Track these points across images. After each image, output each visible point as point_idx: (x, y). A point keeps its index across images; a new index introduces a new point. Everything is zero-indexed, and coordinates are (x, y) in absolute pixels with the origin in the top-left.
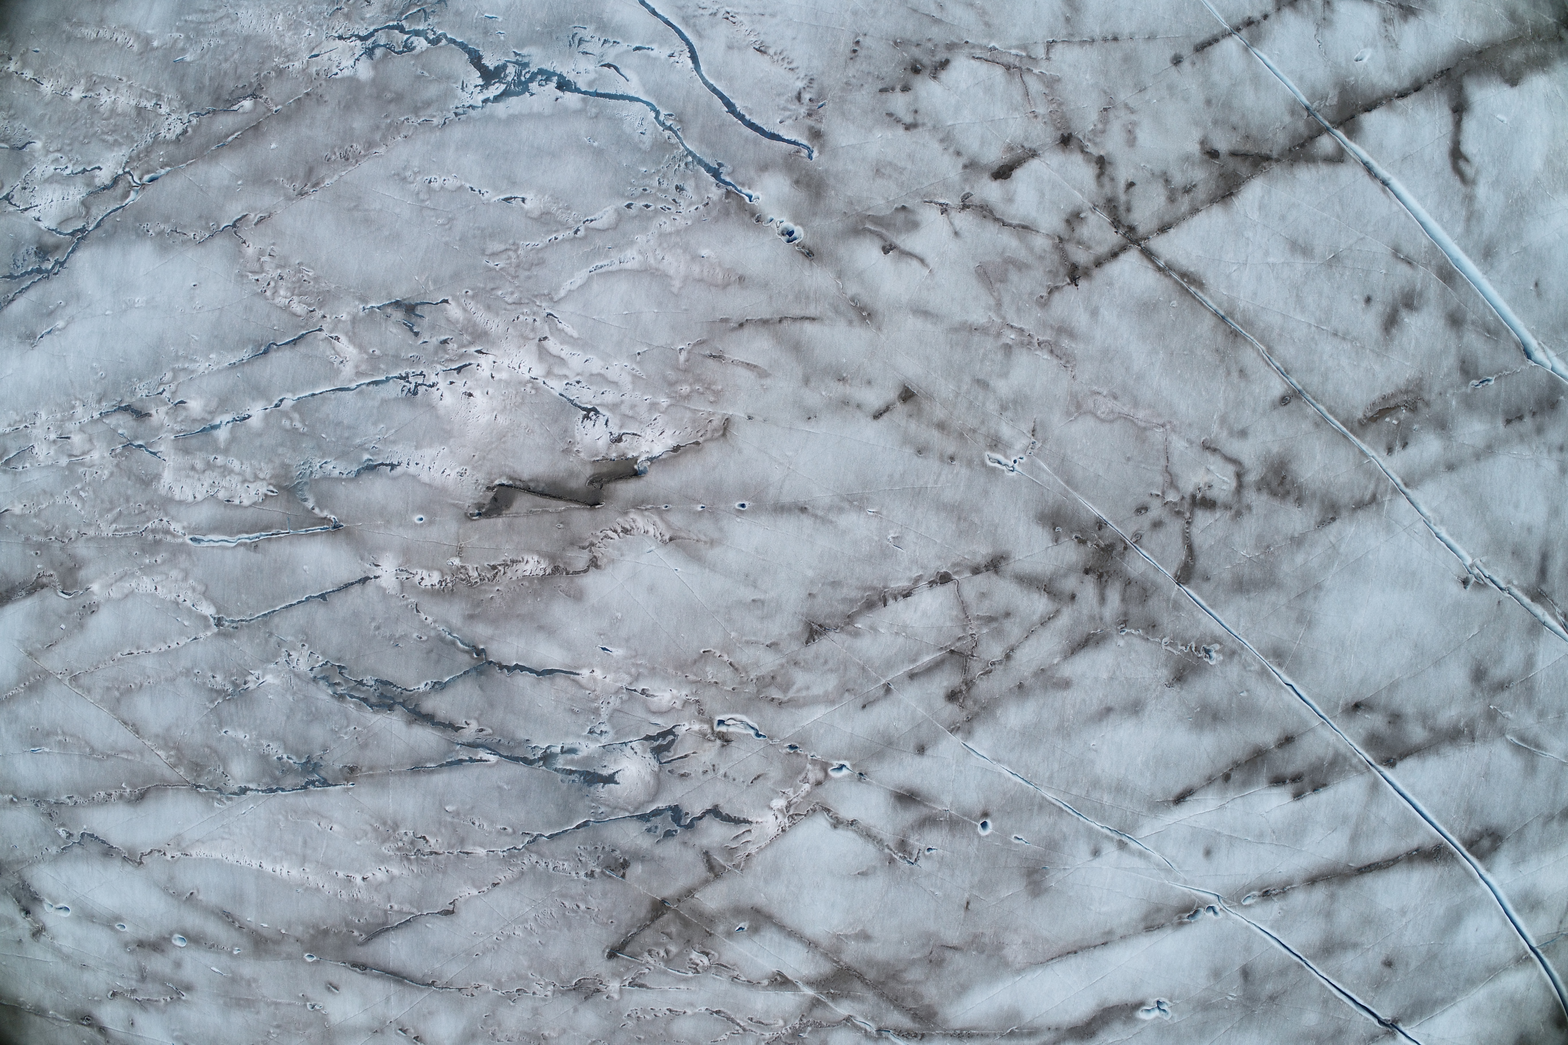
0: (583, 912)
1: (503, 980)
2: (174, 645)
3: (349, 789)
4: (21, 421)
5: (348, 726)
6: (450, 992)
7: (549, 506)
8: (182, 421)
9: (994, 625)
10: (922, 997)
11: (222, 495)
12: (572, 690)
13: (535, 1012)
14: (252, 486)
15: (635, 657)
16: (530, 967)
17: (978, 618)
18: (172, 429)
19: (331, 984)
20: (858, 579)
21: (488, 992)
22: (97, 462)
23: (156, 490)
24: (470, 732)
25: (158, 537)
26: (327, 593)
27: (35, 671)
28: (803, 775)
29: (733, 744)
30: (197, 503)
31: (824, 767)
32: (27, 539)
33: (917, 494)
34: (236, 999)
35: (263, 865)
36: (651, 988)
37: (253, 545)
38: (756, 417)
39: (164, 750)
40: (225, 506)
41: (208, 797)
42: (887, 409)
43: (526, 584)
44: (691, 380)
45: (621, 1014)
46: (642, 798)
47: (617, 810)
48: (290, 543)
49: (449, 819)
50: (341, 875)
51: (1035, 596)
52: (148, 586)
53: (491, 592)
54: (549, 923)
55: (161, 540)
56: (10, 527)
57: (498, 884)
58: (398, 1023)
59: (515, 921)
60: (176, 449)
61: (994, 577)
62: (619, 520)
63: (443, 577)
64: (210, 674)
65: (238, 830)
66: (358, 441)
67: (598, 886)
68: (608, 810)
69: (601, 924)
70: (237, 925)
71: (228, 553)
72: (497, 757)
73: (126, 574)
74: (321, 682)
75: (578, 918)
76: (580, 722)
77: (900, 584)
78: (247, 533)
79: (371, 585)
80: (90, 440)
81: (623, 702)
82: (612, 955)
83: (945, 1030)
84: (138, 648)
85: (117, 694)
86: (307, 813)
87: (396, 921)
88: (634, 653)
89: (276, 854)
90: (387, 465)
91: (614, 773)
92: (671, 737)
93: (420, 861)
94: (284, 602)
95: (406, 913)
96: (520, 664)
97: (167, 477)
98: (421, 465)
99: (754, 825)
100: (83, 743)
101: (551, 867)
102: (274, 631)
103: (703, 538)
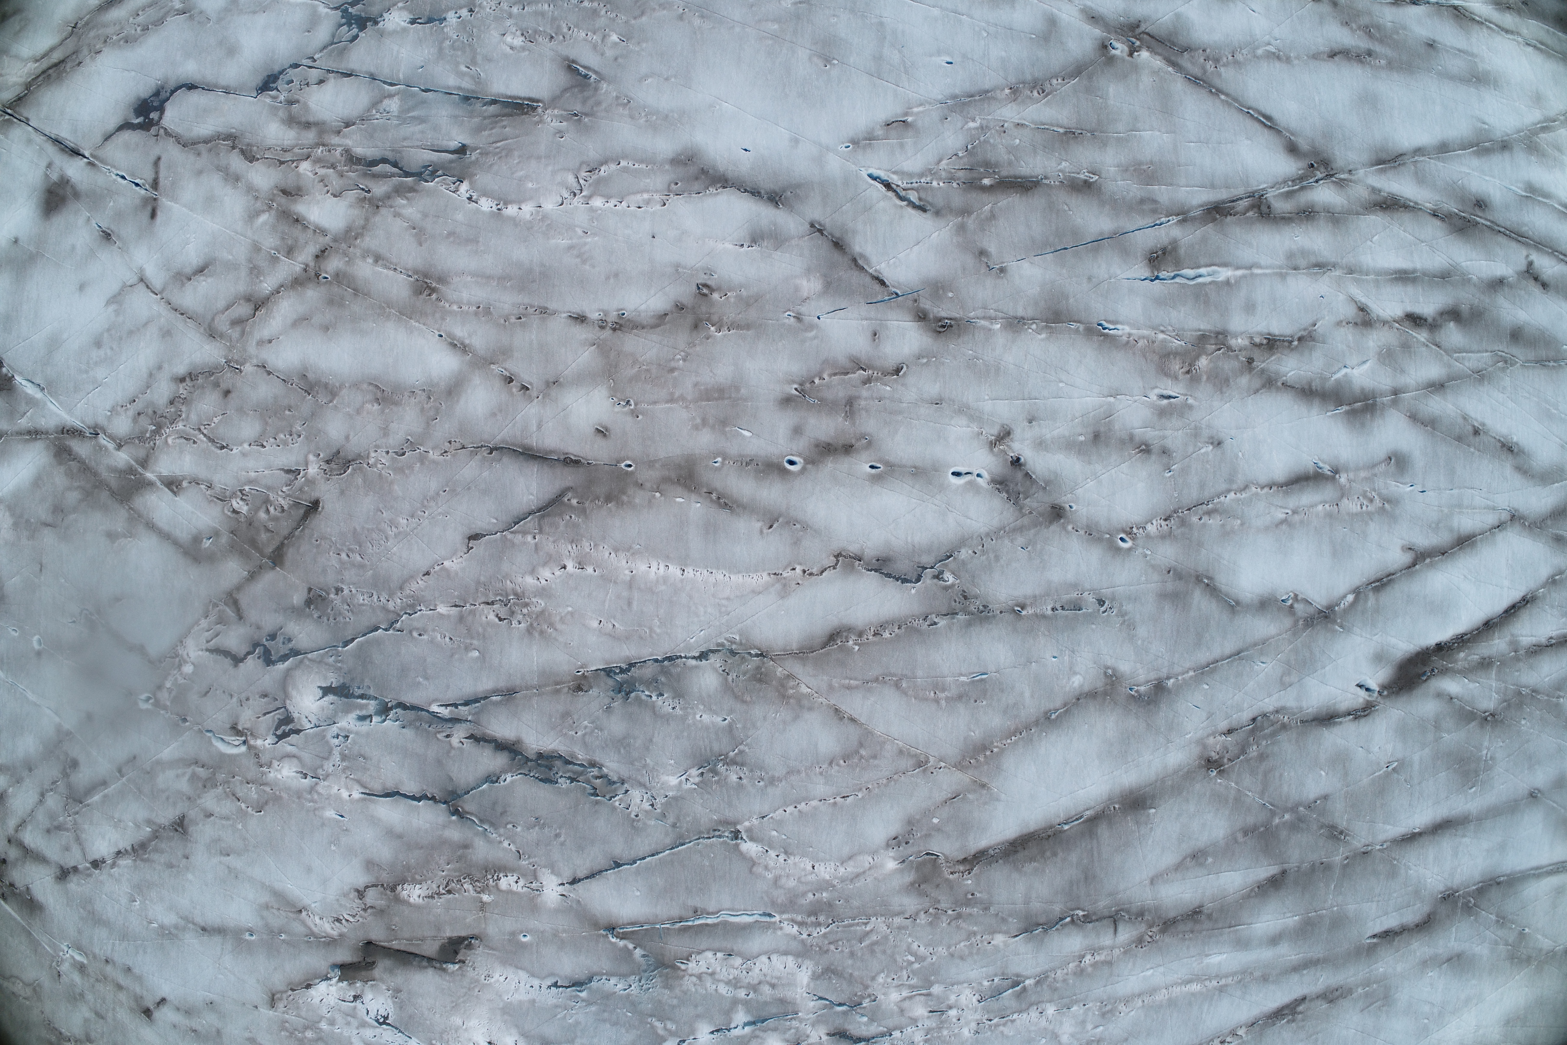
0: (342, 550)
1: (418, 465)
2: (790, 809)
3: (582, 667)
4: (997, 1025)
5: (584, 735)
6: (473, 443)
7: (406, 945)
8: (790, 1029)
9: (56, 823)
10: (66, 474)
11: (738, 961)
12: (366, 778)
13: (385, 431)
14: (704, 969)
15: (315, 809)
16: (392, 483)
17: (67, 830)
18: (801, 1022)
19: (605, 435)
20: (155, 869)
21: (433, 449)
22: (893, 990)
23: (817, 964)
24: (459, 734)
25: (813, 919)
26: (614, 868)
27: (976, 767)
28: (172, 695)
29: (228, 726)
30: (765, 953)
31: (157, 704)
32: (986, 909)
33: (124, 936)
34: (723, 399)
35: (679, 572)
36: (280, 469)
37: (699, 913)
38: (251, 1007)
39: (803, 694)
40: (733, 950)
41: (747, 645)
42: (159, 1004)
43: (418, 877)
44: (306, 1041)
45: (307, 438)
46: (297, 673)
47: (318, 660)
48: (657, 916)
49: (475, 642)
50: (590, 570)
51: (32, 846)
52: (822, 869)
53: (449, 870)
54: (374, 536)
55: (809, 916)
56: (1010, 920)
57: (424, 575)
58: (530, 396)
59: (407, 535)
60: (795, 1004)
61: (62, 863)
62: (345, 930)
63: (497, 884)
64: (744, 781)
65: (709, 610)
66: (593, 1008)
67: (331, 579)
68: (326, 660)
69: (326, 538)
70: (714, 496)
71: (727, 904)
72: (431, 710)
73: (852, 880)
74: (615, 779)
75: (347, 543)
76: (357, 747)
77: (125, 862)
78: (707, 925)
79: (567, 876)
80: (902, 1011)
81: (322, 766)
82: (314, 506)
83: (47, 438)
84: (835, 803)
85: (863, 752)
86: (627, 638)
87: (530, 522)
88: (317, 812)
89: (663, 588)
90: (562, 986)
91: (323, 697)
92: (279, 732)
93: (504, 593)
94: (660, 859)
95: (519, 532)
96: (415, 803)
97: (804, 977)
98: (528, 986)
99: (204, 648)
100: (910, 693)
101: (375, 597)
102: (670, 829)
103: (275, 911)
